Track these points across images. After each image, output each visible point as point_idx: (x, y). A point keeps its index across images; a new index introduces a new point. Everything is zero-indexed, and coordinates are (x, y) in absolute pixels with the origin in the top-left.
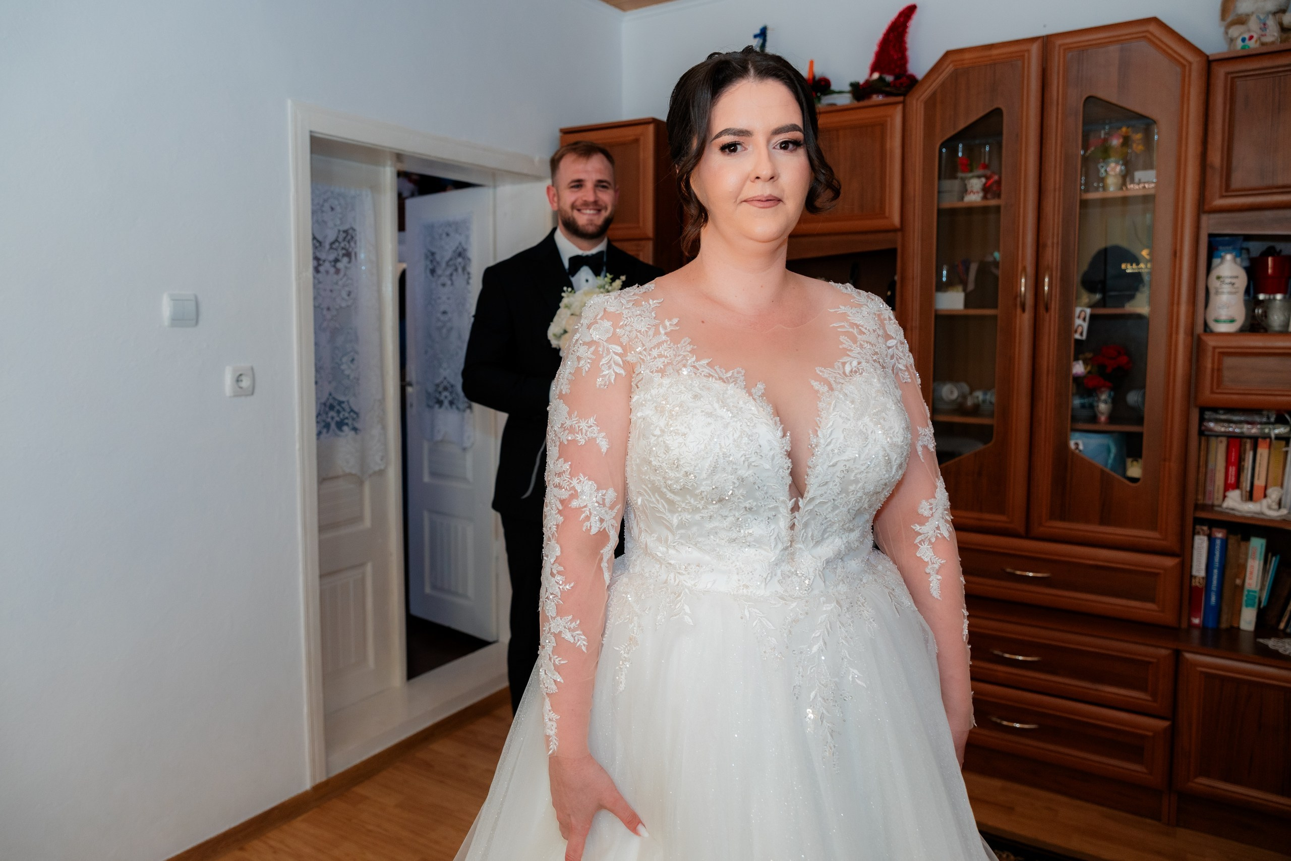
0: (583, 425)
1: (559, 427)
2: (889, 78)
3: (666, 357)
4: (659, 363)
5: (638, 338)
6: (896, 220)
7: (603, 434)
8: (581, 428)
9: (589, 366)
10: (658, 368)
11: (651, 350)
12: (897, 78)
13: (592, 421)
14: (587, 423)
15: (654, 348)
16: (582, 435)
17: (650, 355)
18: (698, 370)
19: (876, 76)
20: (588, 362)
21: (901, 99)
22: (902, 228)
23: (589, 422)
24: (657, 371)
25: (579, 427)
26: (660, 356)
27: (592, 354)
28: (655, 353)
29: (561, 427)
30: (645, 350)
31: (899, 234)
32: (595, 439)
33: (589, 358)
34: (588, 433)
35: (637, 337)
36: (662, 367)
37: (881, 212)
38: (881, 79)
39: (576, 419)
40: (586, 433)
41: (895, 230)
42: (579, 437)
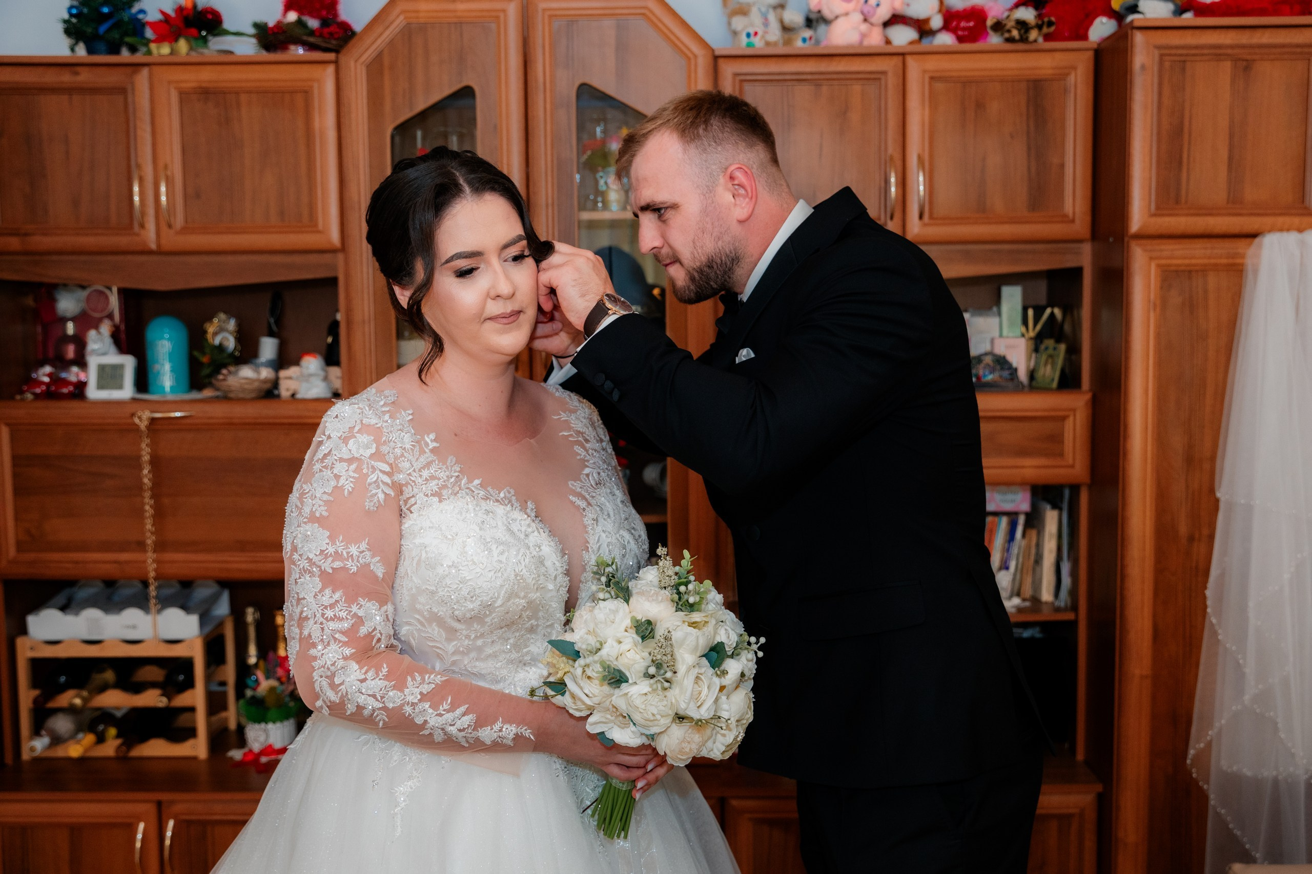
0: (354, 550)
1: (318, 554)
2: (313, 23)
3: (439, 479)
4: (433, 485)
5: (405, 458)
6: (334, 236)
7: (378, 558)
8: (351, 553)
9: (352, 485)
10: (432, 491)
11: (420, 471)
12: (325, 23)
13: (364, 546)
14: (359, 547)
15: (423, 468)
16: (353, 561)
17: (421, 476)
18: (474, 492)
19: (292, 16)
20: (351, 482)
21: (331, 56)
22: (344, 247)
23: (361, 546)
24: (432, 495)
25: (348, 553)
26: (433, 478)
27: (354, 472)
28: (426, 473)
29: (320, 554)
30: (414, 471)
31: (340, 257)
32: (368, 565)
33: (351, 477)
34: (360, 559)
35: (402, 455)
36: (437, 489)
37: (311, 224)
38: (300, 23)
39: (343, 544)
40: (358, 560)
41: (333, 251)
42: (349, 564)
